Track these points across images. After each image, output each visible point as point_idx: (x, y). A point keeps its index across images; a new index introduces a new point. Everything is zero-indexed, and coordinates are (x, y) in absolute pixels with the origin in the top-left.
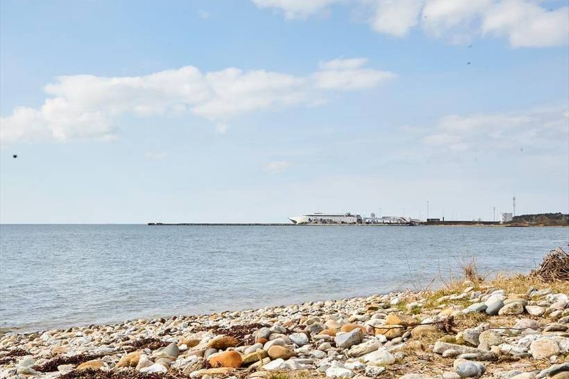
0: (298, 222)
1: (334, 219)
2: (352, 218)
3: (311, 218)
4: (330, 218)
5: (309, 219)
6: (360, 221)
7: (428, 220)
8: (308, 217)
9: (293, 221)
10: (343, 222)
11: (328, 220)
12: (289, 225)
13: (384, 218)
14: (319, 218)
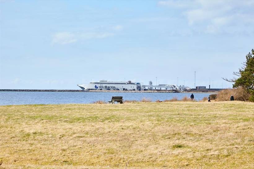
0: (86, 89)
1: (117, 86)
2: (132, 85)
3: (97, 85)
4: (113, 85)
5: (96, 86)
6: (139, 88)
7: (197, 87)
8: (95, 85)
9: (82, 88)
10: (124, 89)
11: (112, 87)
12: (77, 91)
13: (160, 85)
14: (104, 85)
